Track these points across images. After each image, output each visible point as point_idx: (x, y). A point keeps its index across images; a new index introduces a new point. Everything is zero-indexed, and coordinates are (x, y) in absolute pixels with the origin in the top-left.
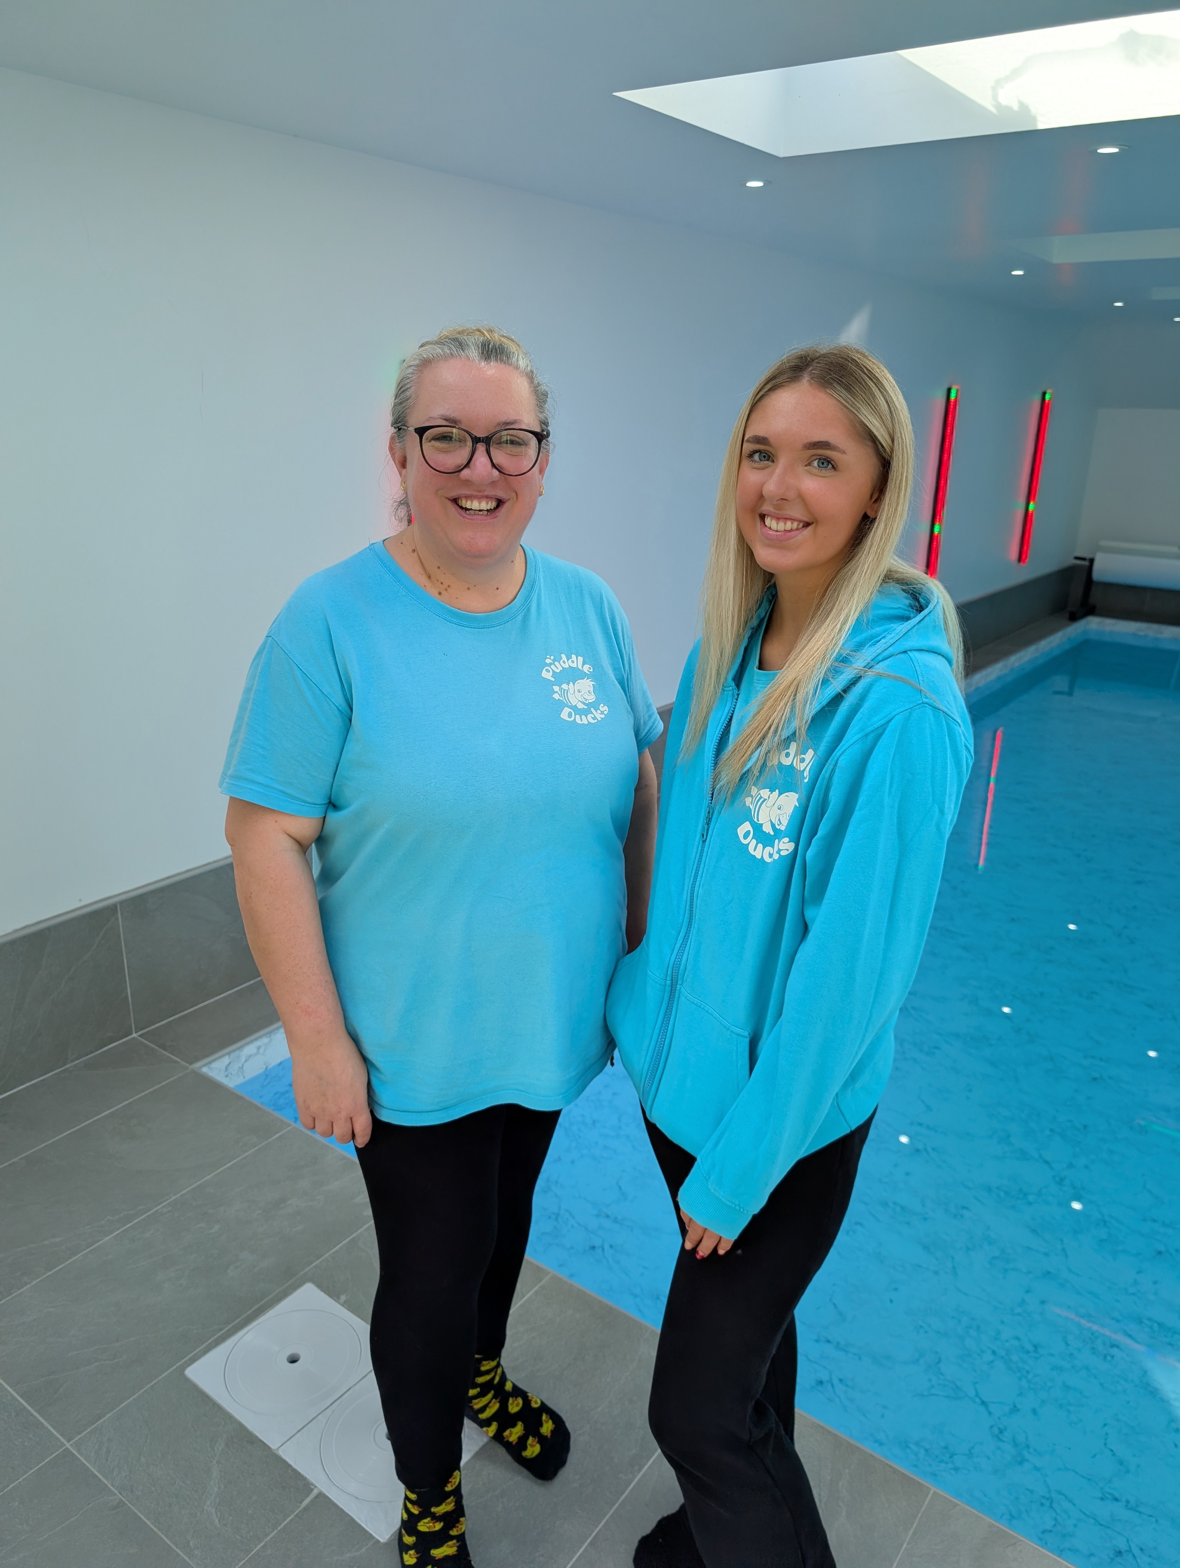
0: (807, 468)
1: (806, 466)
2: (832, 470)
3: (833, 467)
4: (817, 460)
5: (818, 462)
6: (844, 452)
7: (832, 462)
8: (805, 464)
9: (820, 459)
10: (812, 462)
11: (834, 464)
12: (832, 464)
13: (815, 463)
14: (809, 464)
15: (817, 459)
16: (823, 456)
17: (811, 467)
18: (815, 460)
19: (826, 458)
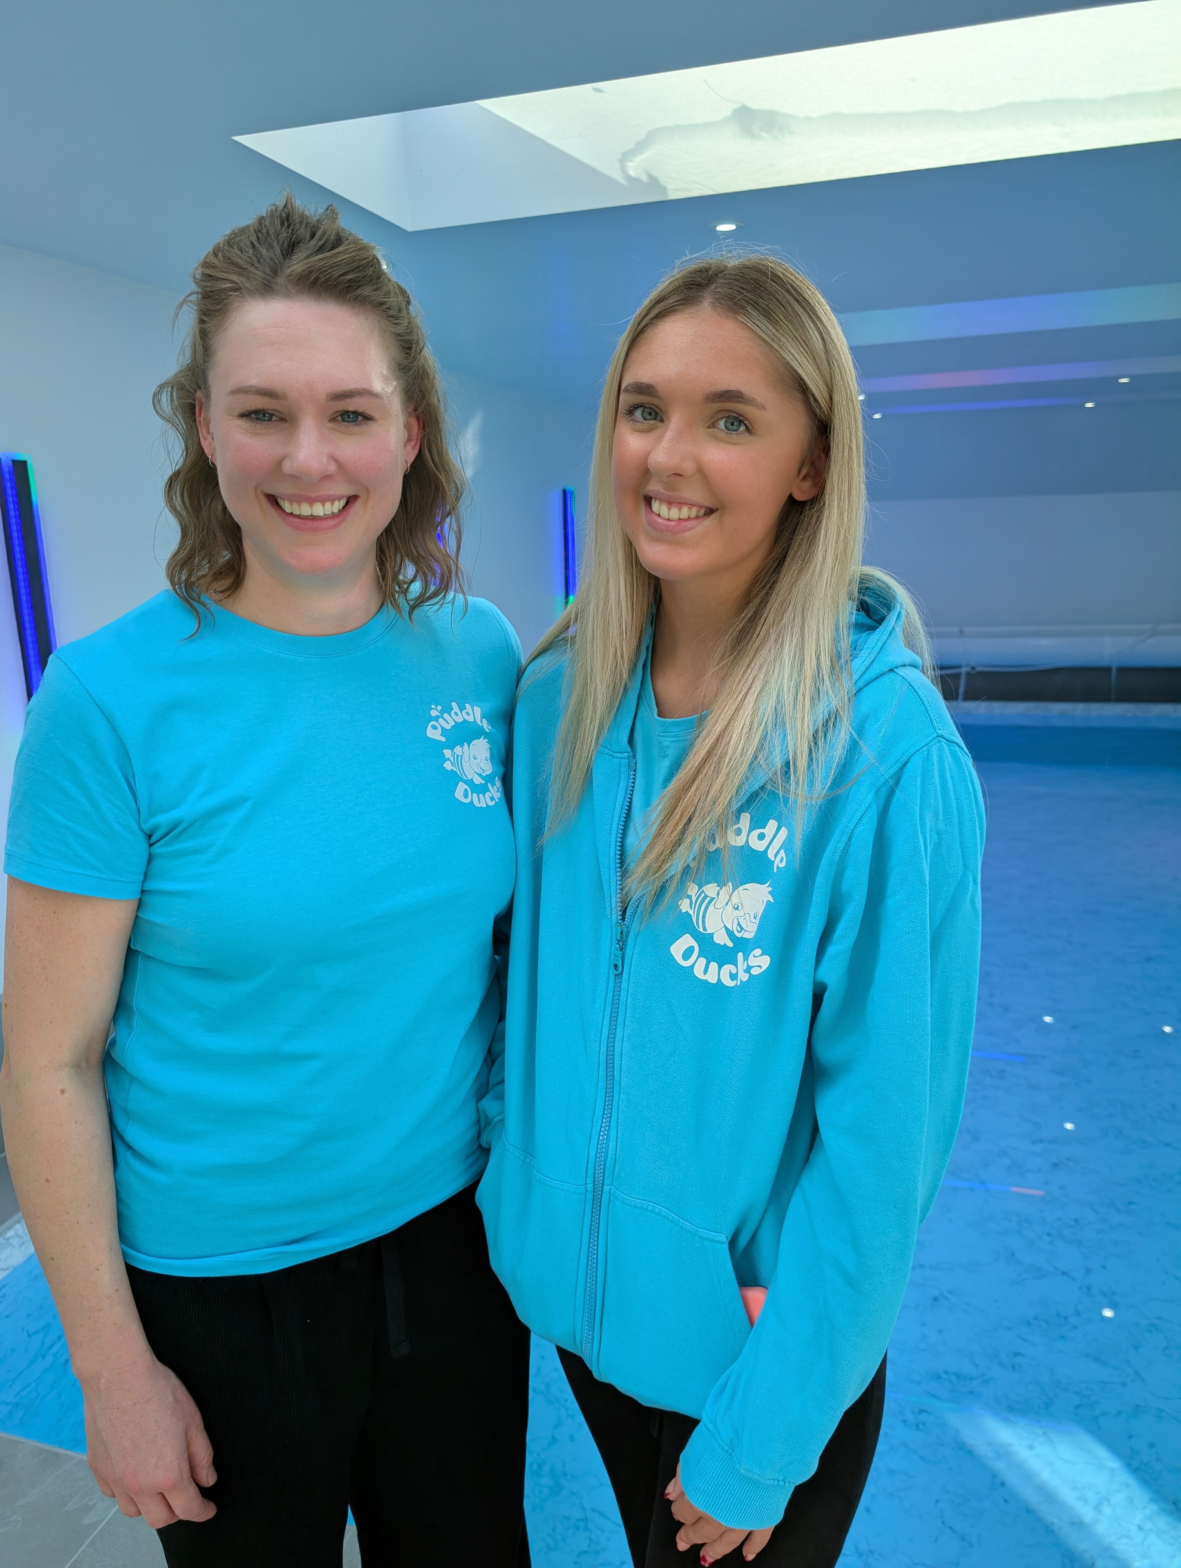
0: (710, 430)
1: (709, 427)
2: (746, 434)
3: (747, 428)
4: (724, 420)
5: (726, 421)
6: (763, 408)
7: (745, 422)
8: (707, 425)
9: (729, 417)
10: (717, 421)
11: (748, 425)
12: (745, 425)
13: (722, 424)
14: (713, 425)
15: (725, 417)
16: (733, 412)
17: (715, 430)
18: (722, 418)
19: (737, 416)
